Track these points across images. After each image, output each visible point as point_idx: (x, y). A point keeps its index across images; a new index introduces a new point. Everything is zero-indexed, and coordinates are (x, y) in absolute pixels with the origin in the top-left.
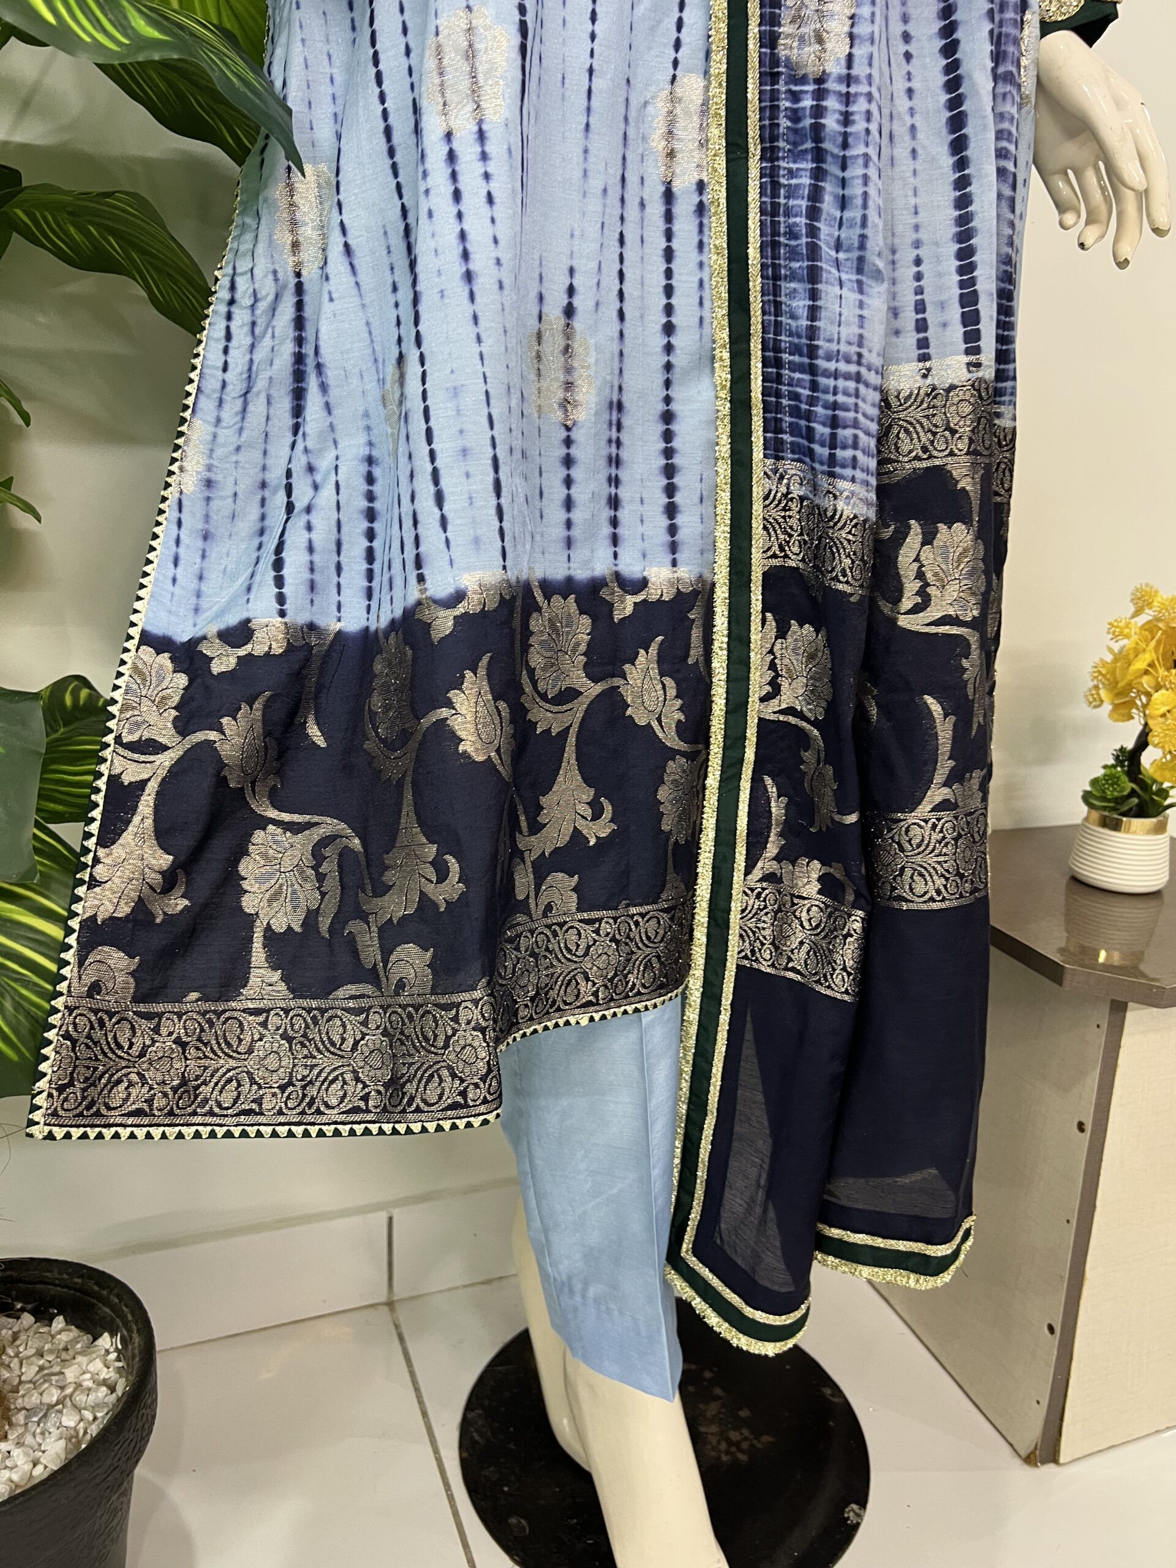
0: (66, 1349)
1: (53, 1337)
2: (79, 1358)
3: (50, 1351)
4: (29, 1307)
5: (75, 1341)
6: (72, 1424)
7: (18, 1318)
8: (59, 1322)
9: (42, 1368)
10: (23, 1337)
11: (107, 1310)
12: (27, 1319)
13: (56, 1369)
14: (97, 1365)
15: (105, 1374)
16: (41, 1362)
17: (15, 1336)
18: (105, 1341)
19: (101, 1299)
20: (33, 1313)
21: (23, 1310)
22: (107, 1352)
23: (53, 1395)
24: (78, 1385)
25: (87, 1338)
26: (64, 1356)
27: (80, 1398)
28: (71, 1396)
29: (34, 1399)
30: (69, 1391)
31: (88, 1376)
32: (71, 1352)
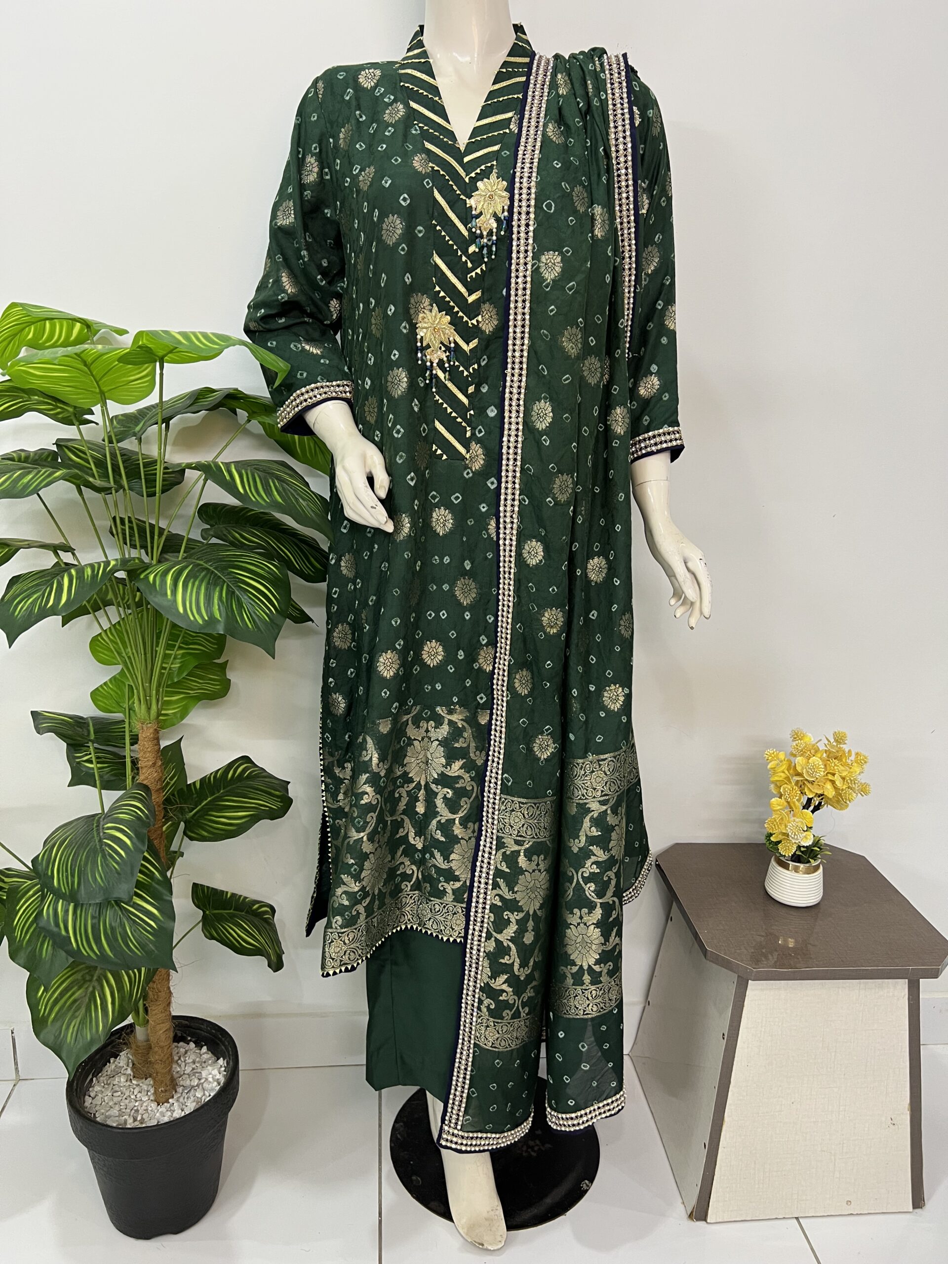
0: (205, 1062)
1: (201, 1055)
2: (209, 1068)
3: (198, 1062)
4: (193, 1039)
5: (209, 1059)
6: (200, 1096)
7: (188, 1044)
8: (204, 1049)
9: (193, 1069)
10: (189, 1053)
11: (223, 1047)
12: (192, 1045)
13: (199, 1070)
14: (215, 1072)
15: (218, 1076)
16: (194, 1066)
17: (186, 1052)
18: (221, 1061)
19: (221, 1041)
20: (195, 1043)
21: (191, 1041)
22: (221, 1066)
23: (196, 1082)
24: (207, 1079)
25: (214, 1058)
26: (203, 1065)
27: (205, 1085)
28: (202, 1084)
29: (188, 1083)
30: (202, 1081)
31: (211, 1076)
32: (206, 1064)
